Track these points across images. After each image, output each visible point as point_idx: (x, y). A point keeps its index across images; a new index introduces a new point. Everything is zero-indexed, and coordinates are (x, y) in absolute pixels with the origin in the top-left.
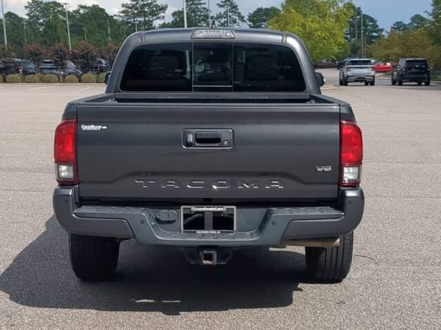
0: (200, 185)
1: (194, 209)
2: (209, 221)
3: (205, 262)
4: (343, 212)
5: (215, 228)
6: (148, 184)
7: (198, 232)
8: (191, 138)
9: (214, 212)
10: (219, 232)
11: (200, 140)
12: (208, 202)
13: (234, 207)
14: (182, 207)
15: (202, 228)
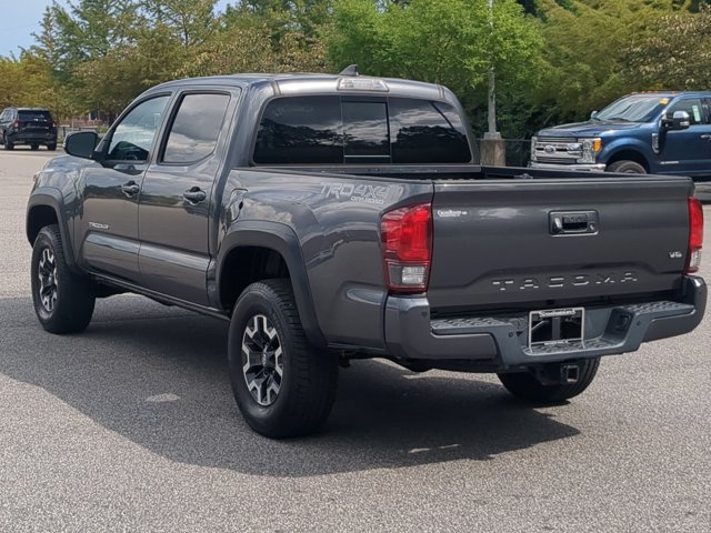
0: (559, 283)
1: (542, 314)
2: (556, 328)
3: (569, 380)
4: (692, 304)
5: (563, 337)
6: (505, 286)
7: (546, 343)
8: (558, 223)
9: (563, 317)
10: (567, 341)
11: (566, 226)
12: (550, 305)
13: (583, 309)
14: (532, 313)
15: (549, 338)
